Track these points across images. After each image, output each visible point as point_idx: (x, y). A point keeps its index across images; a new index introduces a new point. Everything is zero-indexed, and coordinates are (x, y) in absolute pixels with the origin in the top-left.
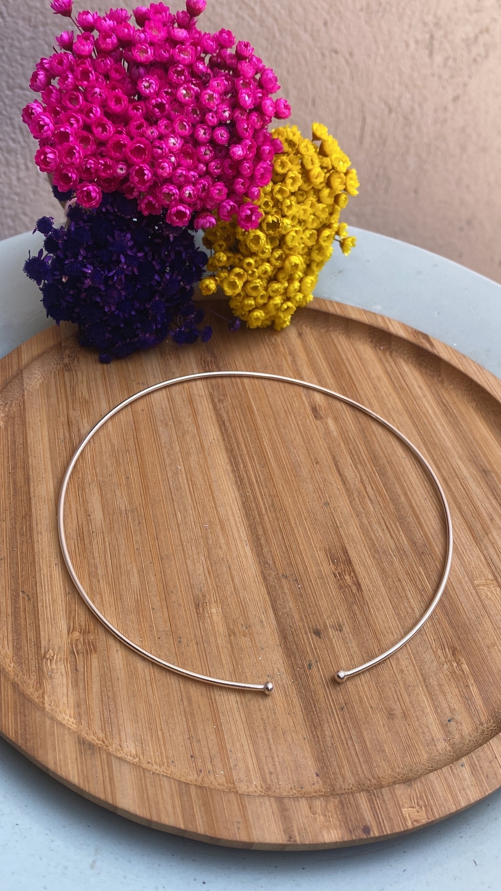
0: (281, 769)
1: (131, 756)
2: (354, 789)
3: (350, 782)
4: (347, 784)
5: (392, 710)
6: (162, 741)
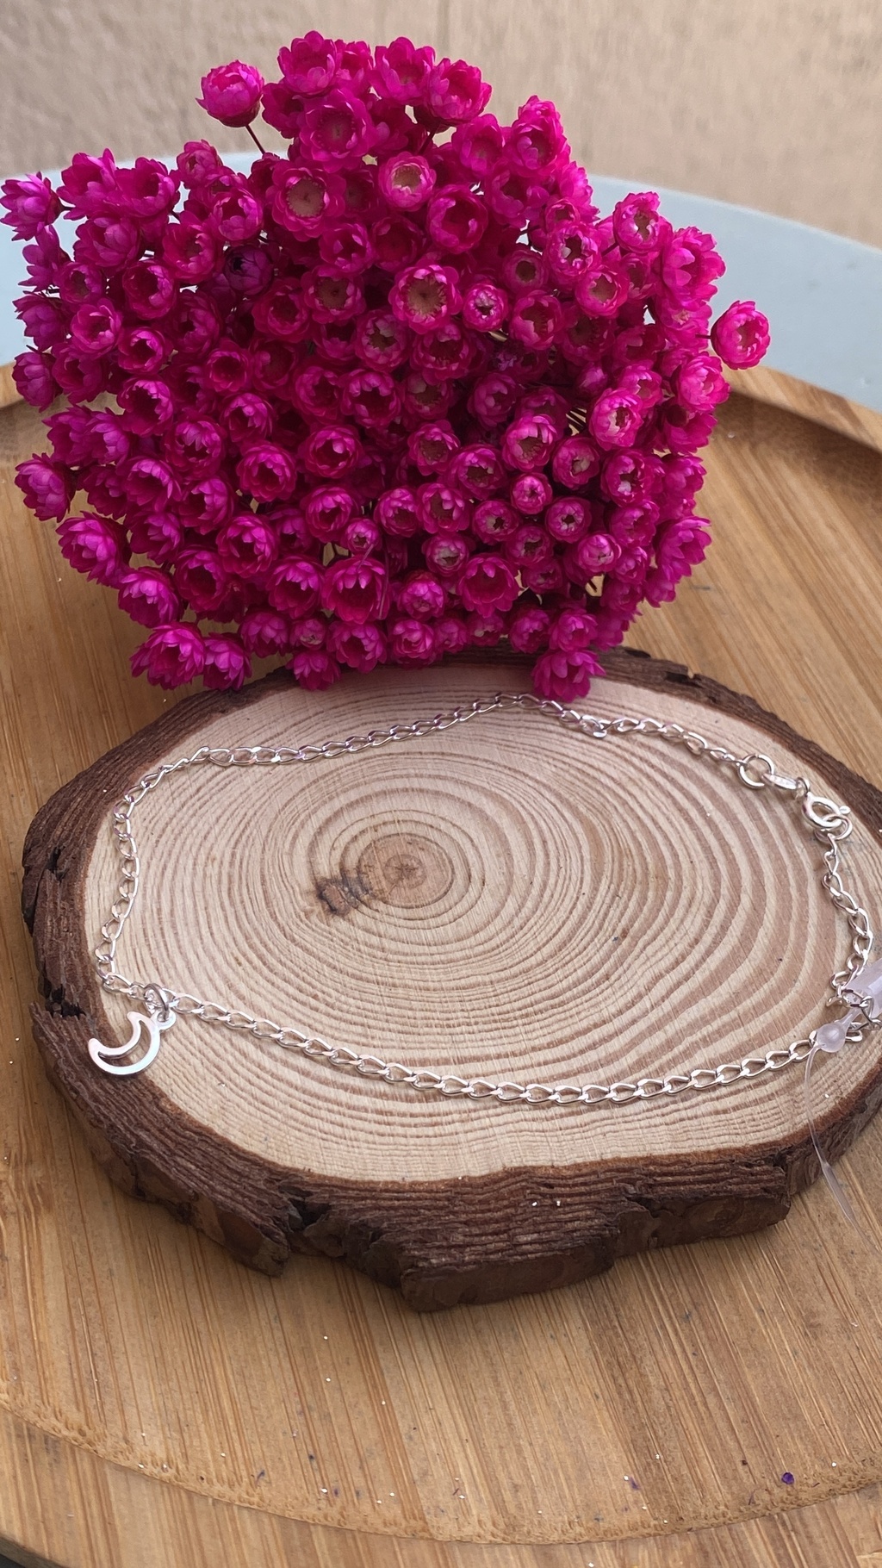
0: (542, 1477)
1: (154, 1464)
2: (730, 1515)
3: (719, 1498)
4: (711, 1505)
5: (813, 1314)
6: (231, 1423)
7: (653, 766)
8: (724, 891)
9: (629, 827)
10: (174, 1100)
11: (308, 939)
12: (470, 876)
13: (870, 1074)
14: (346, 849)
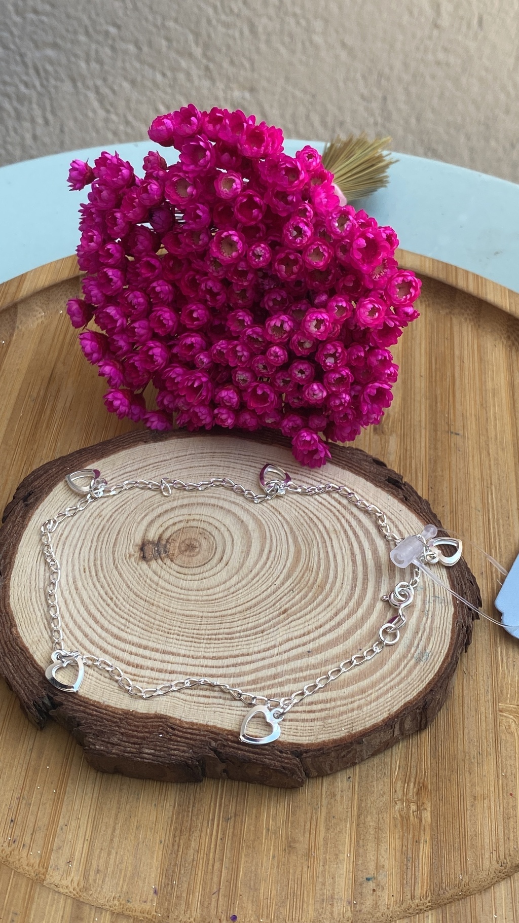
0: (114, 871)
7: (351, 526)
8: (351, 604)
9: (319, 555)
10: (19, 630)
11: (124, 568)
12: (222, 559)
13: (374, 725)
14: (167, 528)
